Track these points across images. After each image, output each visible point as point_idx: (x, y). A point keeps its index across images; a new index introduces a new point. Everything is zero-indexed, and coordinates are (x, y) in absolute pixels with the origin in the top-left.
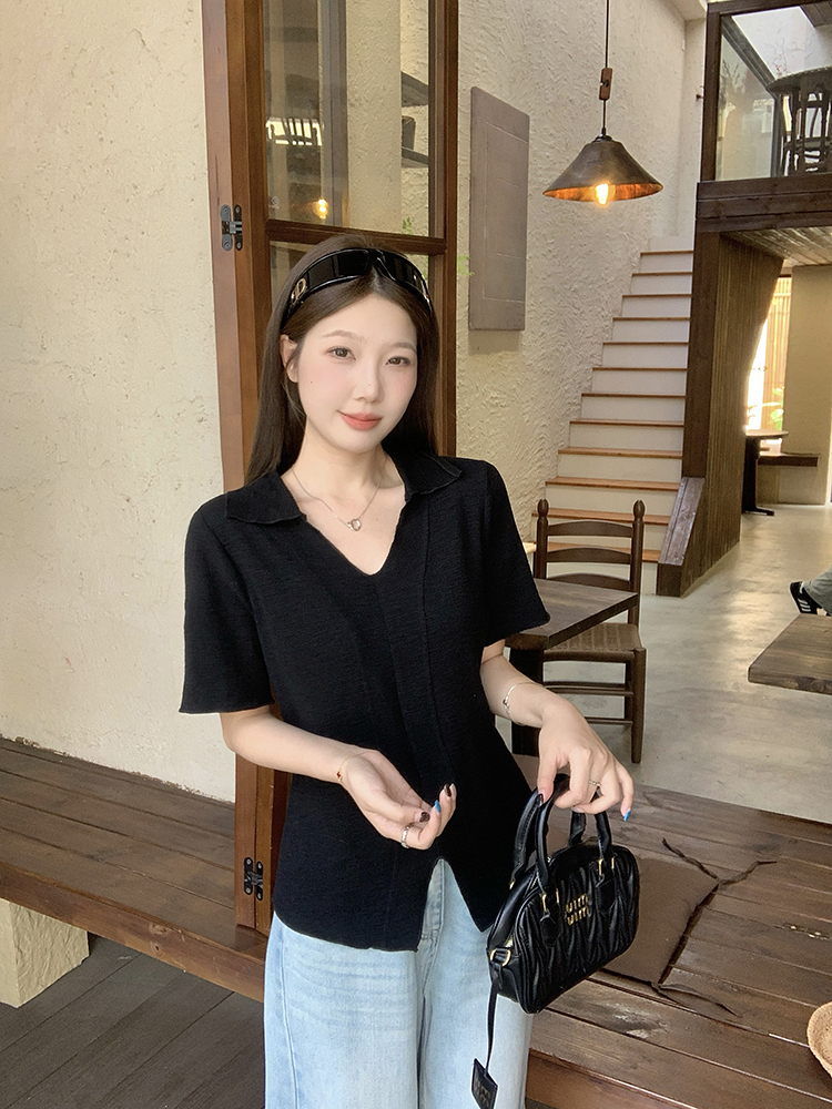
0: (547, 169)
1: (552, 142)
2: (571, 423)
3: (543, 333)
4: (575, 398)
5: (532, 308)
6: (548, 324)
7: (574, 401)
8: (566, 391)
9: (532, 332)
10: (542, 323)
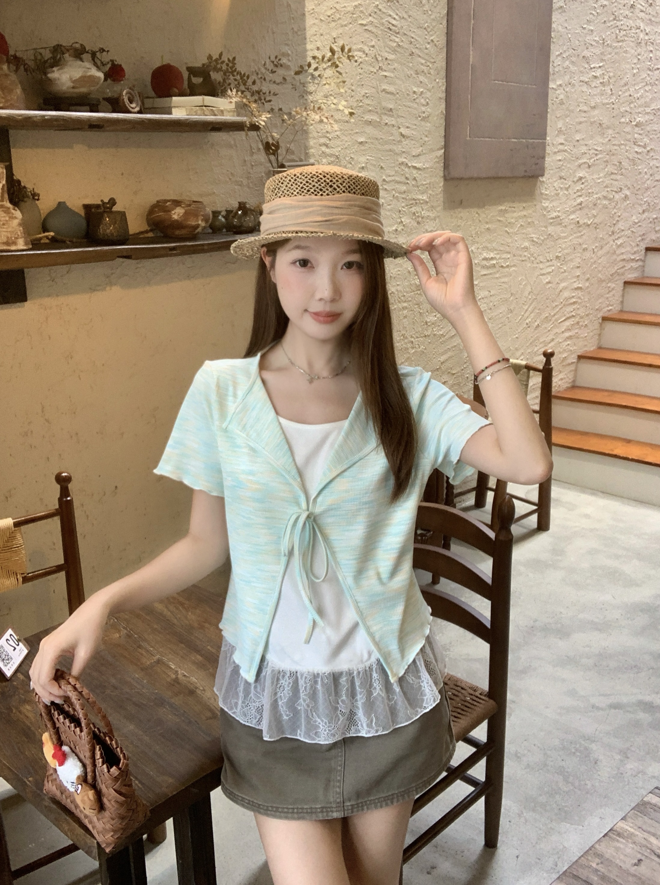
2: (626, 283)
3: (581, 178)
4: (635, 253)
5: (561, 147)
6: (589, 167)
7: (633, 257)
8: (619, 246)
9: (561, 178)
10: (580, 166)
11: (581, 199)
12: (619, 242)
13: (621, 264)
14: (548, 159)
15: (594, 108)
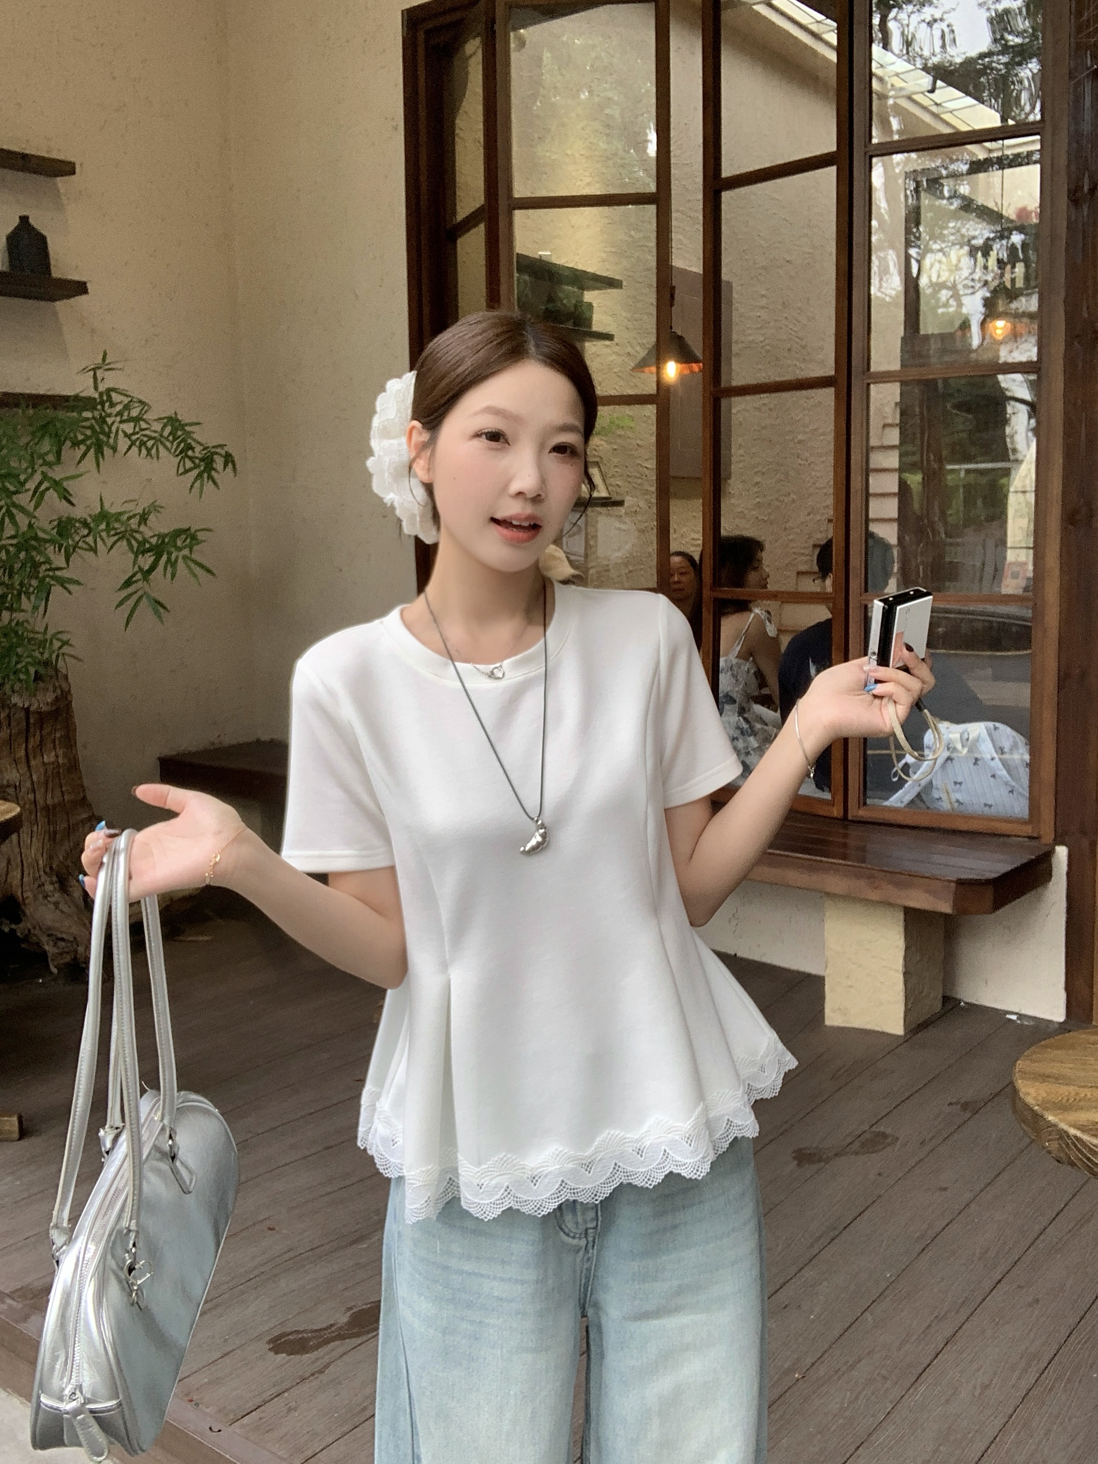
0: (758, 329)
1: (764, 302)
2: (799, 573)
3: (757, 483)
4: (804, 548)
5: (742, 458)
6: (763, 474)
7: (802, 551)
8: (791, 541)
9: (743, 481)
10: (756, 473)
11: (758, 500)
12: (791, 537)
13: (794, 556)
14: (733, 467)
15: (764, 428)
